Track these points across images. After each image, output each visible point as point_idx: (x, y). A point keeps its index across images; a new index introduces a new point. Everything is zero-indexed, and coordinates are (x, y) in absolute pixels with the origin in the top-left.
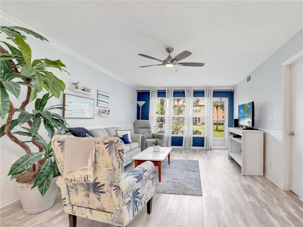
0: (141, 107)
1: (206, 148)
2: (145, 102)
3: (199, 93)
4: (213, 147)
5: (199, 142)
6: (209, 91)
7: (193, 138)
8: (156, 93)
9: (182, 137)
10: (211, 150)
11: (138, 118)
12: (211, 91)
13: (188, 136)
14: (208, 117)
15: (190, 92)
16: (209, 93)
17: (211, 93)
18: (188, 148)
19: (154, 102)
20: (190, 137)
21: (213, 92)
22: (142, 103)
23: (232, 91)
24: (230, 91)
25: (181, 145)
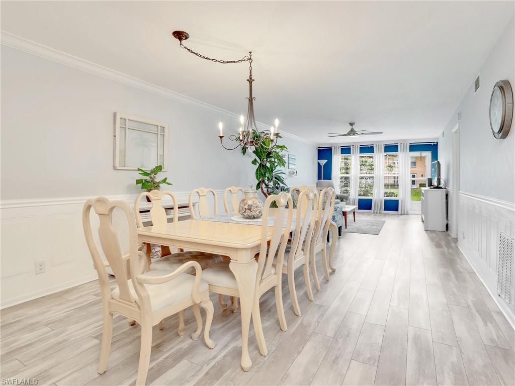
0: (322, 166)
1: (401, 212)
2: (327, 161)
3: (391, 148)
4: (410, 212)
5: (392, 206)
6: (404, 145)
7: (385, 200)
8: (340, 150)
9: (372, 200)
10: (407, 214)
11: (319, 178)
12: (406, 145)
13: (379, 197)
14: (404, 176)
15: (380, 147)
16: (404, 147)
17: (406, 147)
18: (378, 212)
19: (337, 160)
20: (381, 200)
21: (410, 145)
22: (323, 162)
23: (435, 144)
24: (432, 144)
25: (370, 209)
